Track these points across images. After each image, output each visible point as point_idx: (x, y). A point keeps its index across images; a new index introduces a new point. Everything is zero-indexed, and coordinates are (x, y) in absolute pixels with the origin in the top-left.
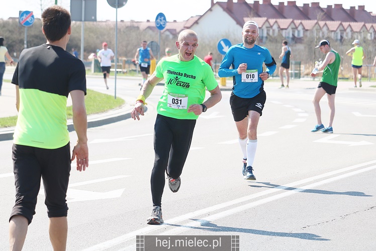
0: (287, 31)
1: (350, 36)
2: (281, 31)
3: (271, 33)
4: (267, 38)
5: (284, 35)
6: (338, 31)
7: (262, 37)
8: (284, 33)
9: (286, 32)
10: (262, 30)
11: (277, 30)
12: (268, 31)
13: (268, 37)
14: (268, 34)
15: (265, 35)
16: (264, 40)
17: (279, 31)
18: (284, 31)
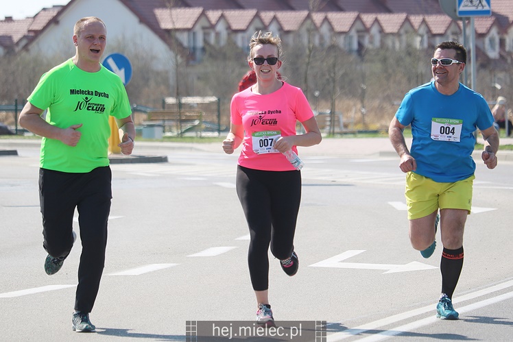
0: (246, 35)
1: (377, 43)
2: (233, 36)
3: (212, 40)
4: (203, 49)
5: (240, 43)
6: (353, 33)
7: (194, 49)
8: (239, 39)
9: (243, 38)
10: (194, 34)
11: (224, 34)
12: (206, 35)
13: (207, 48)
14: (206, 41)
15: (200, 43)
16: (198, 54)
17: (229, 34)
18: (240, 36)
